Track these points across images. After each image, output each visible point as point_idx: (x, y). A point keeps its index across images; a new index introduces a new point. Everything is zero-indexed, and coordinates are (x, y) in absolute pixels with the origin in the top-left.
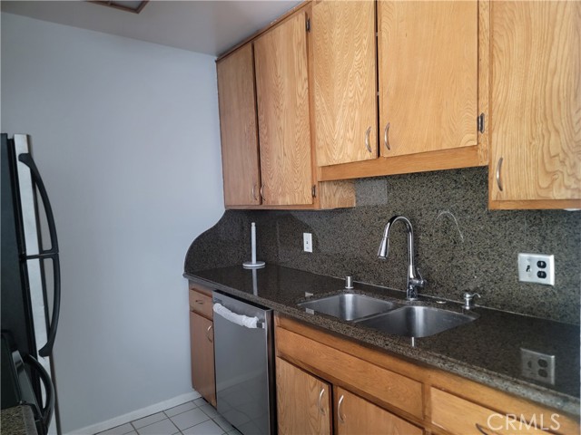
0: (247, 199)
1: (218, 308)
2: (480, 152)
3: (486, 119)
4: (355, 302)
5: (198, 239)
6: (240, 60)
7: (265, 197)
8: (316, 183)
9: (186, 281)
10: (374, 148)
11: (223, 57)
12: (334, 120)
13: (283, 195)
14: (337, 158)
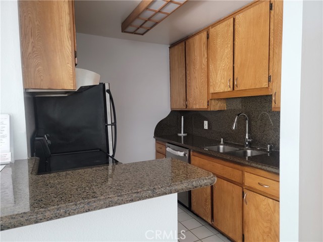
0: (180, 106)
1: (168, 149)
2: (269, 89)
3: (271, 77)
4: (224, 149)
5: (159, 122)
6: (180, 47)
7: (188, 105)
8: (209, 100)
9: (155, 139)
10: (232, 87)
11: (172, 46)
12: (217, 75)
13: (196, 104)
14: (218, 90)
